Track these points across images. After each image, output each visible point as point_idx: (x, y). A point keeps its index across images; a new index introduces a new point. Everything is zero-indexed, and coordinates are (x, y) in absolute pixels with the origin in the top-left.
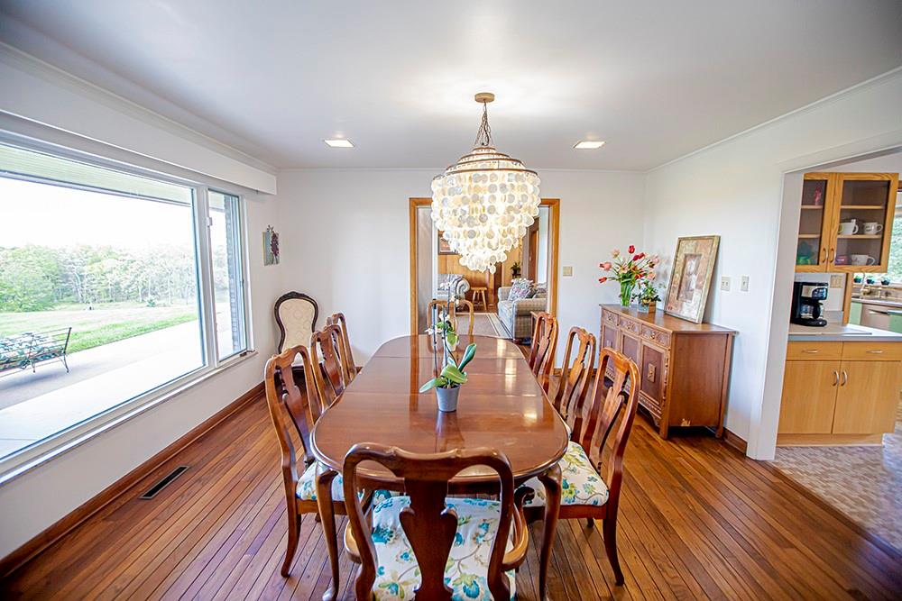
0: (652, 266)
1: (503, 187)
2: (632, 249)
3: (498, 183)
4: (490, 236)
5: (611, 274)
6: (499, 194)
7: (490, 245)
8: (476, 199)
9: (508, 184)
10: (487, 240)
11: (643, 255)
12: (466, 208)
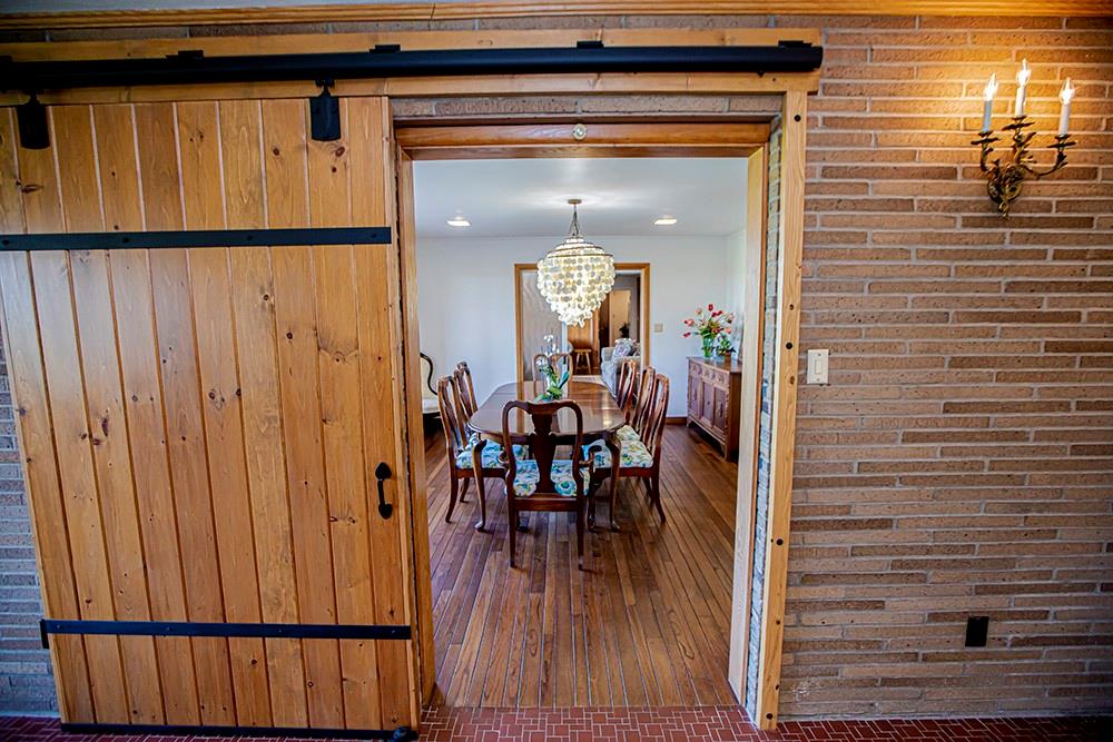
0: (730, 322)
1: (587, 267)
2: (711, 307)
3: (583, 264)
4: (579, 299)
5: (695, 329)
6: (584, 271)
7: (579, 307)
8: (569, 275)
9: (590, 264)
10: (577, 303)
11: (720, 312)
12: (562, 281)
